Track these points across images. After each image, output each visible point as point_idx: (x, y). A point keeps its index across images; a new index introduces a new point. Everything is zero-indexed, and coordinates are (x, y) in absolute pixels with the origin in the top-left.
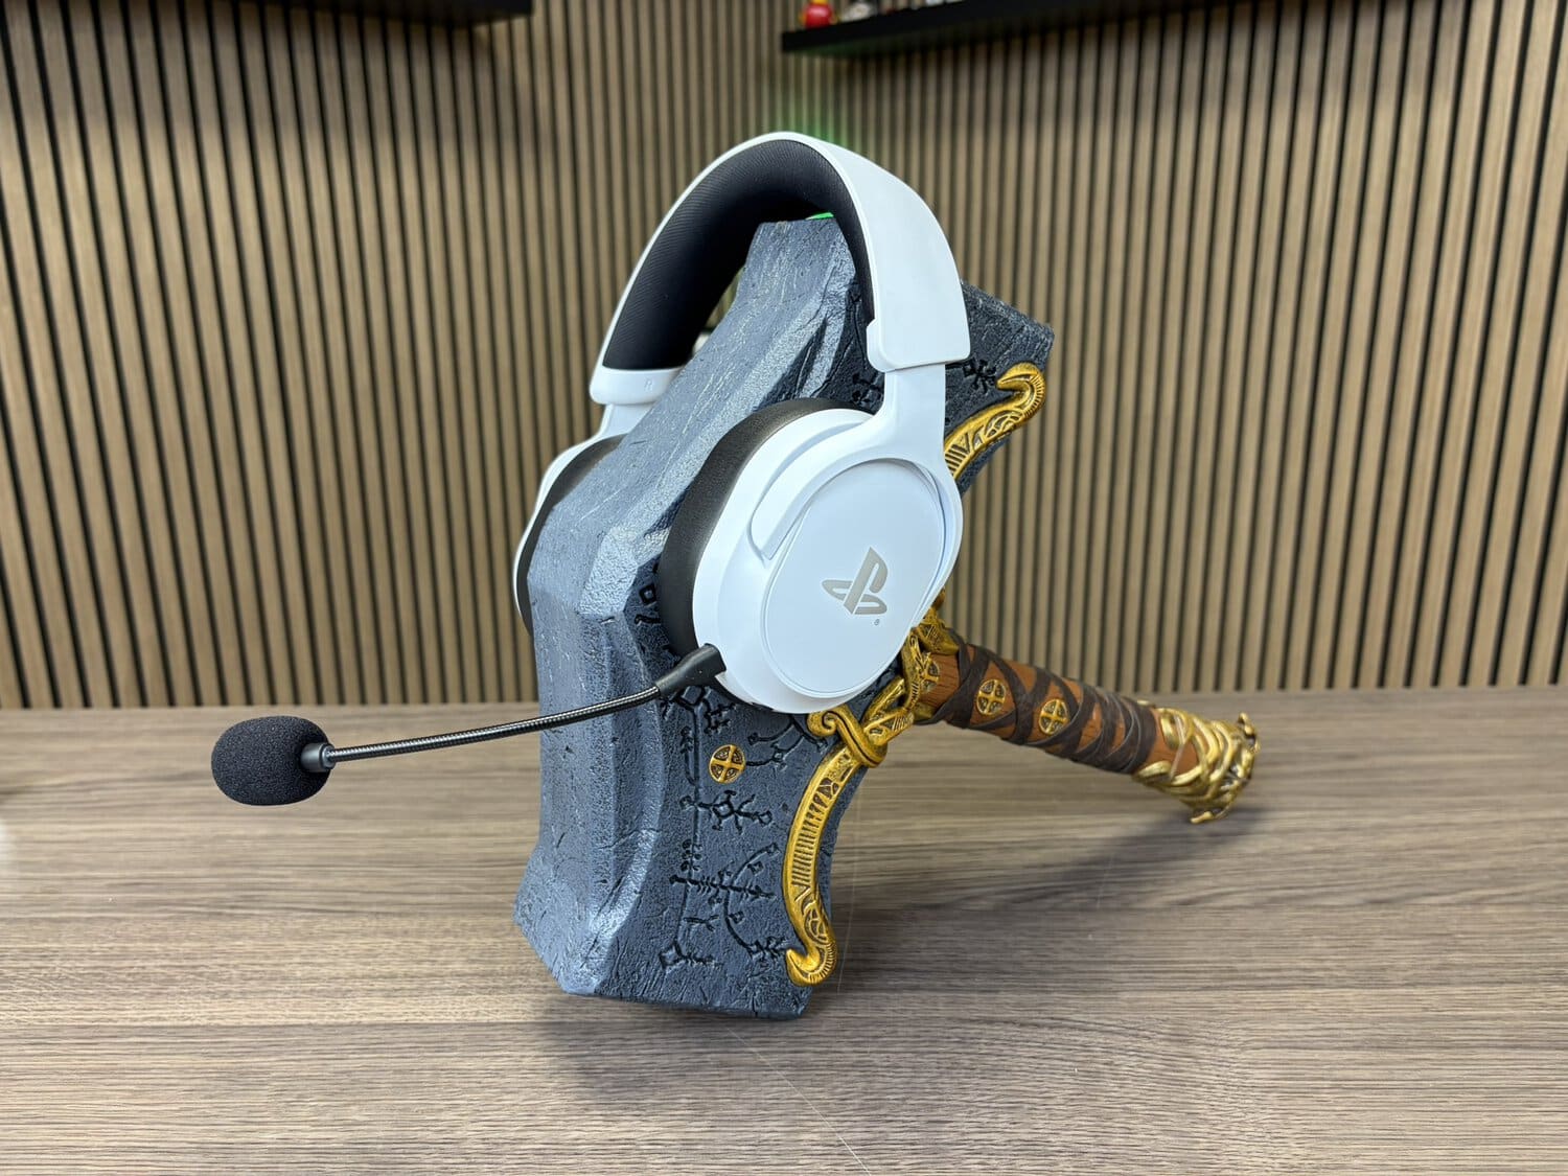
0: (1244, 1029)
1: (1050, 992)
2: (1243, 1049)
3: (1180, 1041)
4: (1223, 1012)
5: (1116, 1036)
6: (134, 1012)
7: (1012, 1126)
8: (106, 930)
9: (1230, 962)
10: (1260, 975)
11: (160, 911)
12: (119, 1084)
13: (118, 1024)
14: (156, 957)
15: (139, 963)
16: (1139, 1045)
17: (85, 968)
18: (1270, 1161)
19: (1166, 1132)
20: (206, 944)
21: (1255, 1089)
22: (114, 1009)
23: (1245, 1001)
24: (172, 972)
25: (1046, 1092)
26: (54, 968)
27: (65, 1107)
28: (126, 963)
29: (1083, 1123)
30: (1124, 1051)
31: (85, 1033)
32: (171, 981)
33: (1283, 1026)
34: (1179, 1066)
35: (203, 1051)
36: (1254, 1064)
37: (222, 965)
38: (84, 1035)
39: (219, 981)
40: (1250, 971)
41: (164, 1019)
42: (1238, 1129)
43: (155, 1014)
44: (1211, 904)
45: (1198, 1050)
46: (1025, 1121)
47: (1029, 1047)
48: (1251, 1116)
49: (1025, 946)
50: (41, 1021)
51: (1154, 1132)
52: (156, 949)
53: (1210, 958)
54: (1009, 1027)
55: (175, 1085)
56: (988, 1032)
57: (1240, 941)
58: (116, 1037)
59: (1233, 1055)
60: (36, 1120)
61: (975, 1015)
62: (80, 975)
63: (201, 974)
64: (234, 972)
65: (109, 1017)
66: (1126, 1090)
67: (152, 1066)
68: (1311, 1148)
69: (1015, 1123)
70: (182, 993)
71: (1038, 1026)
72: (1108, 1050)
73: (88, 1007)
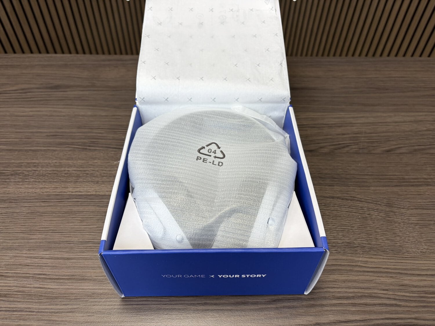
0: (408, 202)
1: (350, 186)
2: (408, 209)
3: (389, 206)
4: (402, 195)
5: (370, 204)
6: (70, 189)
7: (343, 237)
8: (52, 155)
9: (402, 175)
10: (412, 180)
11: (66, 147)
12: (75, 218)
13: (68, 194)
14: (71, 166)
15: (67, 169)
16: (378, 207)
17: (50, 171)
18: (417, 250)
19: (388, 239)
20: (86, 162)
21: (412, 224)
22: (65, 188)
23: (408, 191)
24: (78, 173)
25: (352, 225)
26: (40, 171)
27: (61, 226)
28: (63, 169)
29: (363, 236)
30: (373, 210)
31: (58, 197)
32: (78, 176)
33: (419, 201)
34: (390, 215)
35: (97, 205)
36: (411, 215)
37: (93, 170)
38: (58, 198)
39: (94, 177)
40: (409, 179)
41: (81, 192)
42: (408, 239)
43: (78, 190)
44: (395, 152)
45: (395, 210)
46: (346, 235)
47: (345, 208)
48: (411, 234)
49: (340, 168)
50: (43, 192)
51: (384, 240)
52: (71, 163)
53: (397, 174)
54: (339, 200)
55: (93, 218)
56: (333, 202)
57: (405, 167)
58: (68, 199)
59: (405, 212)
60: (54, 232)
61: (328, 195)
62: (50, 174)
63: (87, 174)
64: (97, 173)
65: (64, 191)
66: (375, 224)
67: (83, 210)
68: (428, 246)
69: (344, 236)
70: (84, 181)
71: (347, 199)
72: (369, 209)
73: (56, 187)
